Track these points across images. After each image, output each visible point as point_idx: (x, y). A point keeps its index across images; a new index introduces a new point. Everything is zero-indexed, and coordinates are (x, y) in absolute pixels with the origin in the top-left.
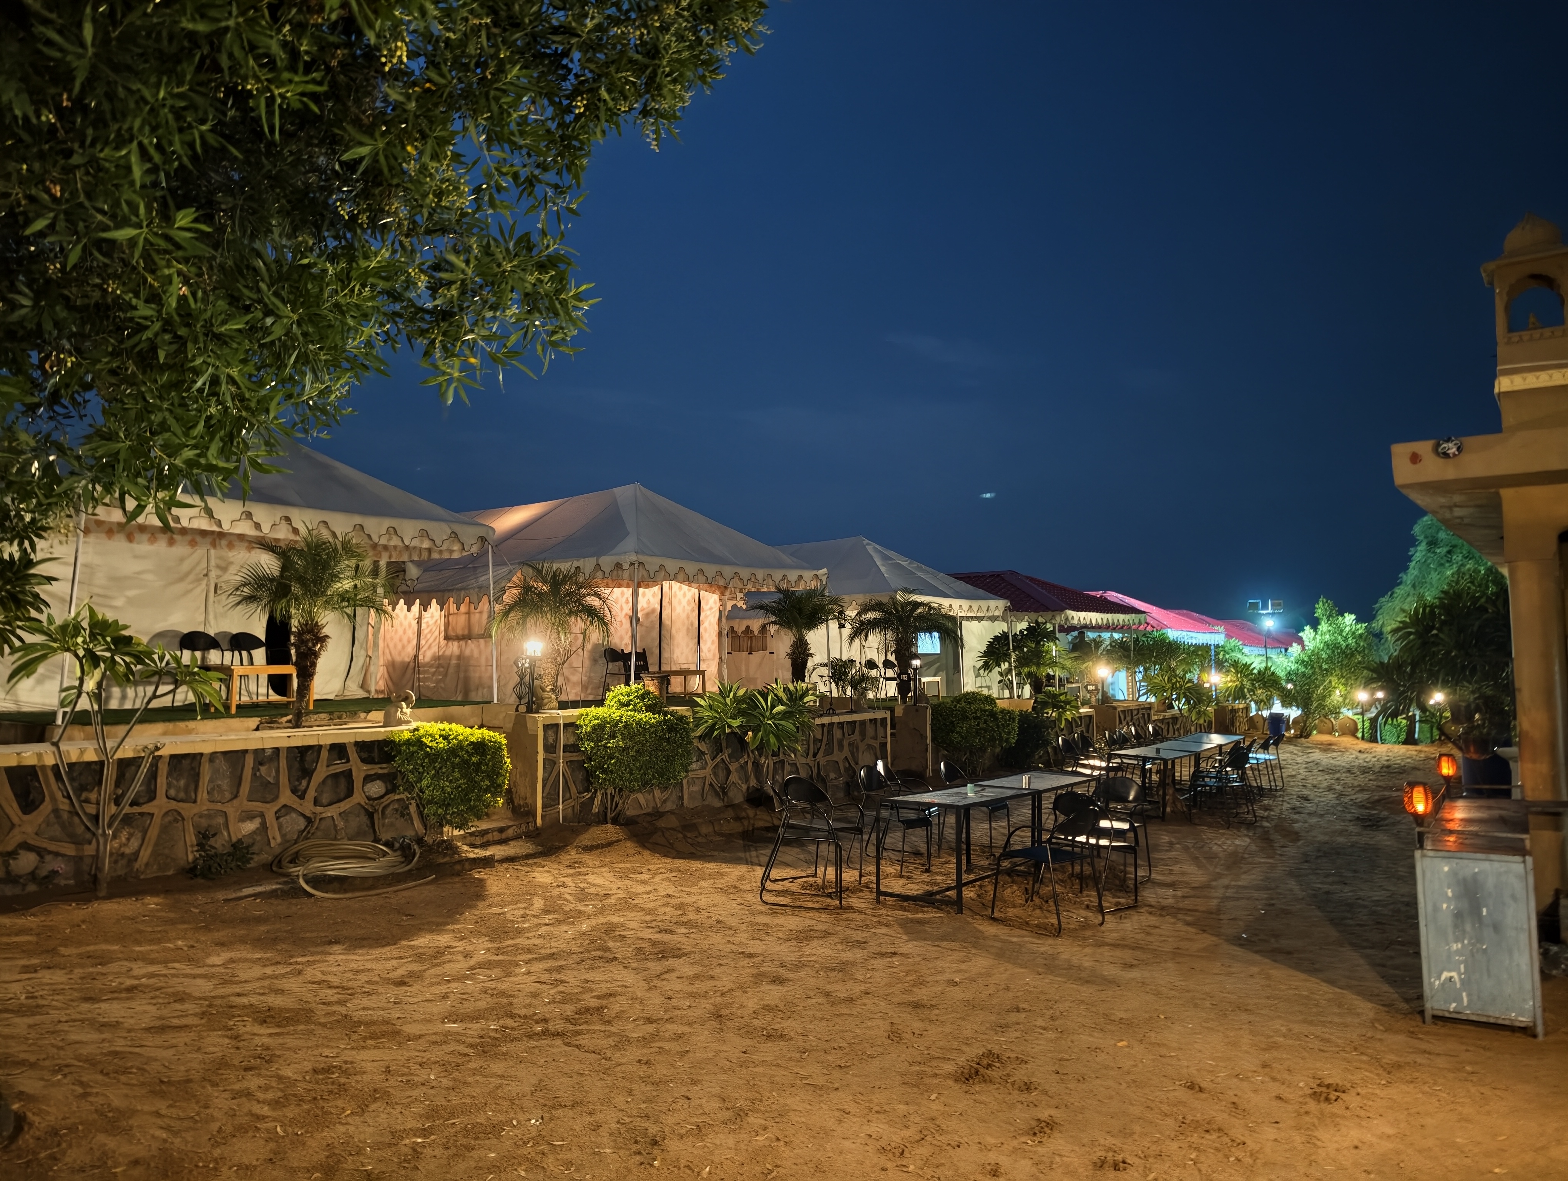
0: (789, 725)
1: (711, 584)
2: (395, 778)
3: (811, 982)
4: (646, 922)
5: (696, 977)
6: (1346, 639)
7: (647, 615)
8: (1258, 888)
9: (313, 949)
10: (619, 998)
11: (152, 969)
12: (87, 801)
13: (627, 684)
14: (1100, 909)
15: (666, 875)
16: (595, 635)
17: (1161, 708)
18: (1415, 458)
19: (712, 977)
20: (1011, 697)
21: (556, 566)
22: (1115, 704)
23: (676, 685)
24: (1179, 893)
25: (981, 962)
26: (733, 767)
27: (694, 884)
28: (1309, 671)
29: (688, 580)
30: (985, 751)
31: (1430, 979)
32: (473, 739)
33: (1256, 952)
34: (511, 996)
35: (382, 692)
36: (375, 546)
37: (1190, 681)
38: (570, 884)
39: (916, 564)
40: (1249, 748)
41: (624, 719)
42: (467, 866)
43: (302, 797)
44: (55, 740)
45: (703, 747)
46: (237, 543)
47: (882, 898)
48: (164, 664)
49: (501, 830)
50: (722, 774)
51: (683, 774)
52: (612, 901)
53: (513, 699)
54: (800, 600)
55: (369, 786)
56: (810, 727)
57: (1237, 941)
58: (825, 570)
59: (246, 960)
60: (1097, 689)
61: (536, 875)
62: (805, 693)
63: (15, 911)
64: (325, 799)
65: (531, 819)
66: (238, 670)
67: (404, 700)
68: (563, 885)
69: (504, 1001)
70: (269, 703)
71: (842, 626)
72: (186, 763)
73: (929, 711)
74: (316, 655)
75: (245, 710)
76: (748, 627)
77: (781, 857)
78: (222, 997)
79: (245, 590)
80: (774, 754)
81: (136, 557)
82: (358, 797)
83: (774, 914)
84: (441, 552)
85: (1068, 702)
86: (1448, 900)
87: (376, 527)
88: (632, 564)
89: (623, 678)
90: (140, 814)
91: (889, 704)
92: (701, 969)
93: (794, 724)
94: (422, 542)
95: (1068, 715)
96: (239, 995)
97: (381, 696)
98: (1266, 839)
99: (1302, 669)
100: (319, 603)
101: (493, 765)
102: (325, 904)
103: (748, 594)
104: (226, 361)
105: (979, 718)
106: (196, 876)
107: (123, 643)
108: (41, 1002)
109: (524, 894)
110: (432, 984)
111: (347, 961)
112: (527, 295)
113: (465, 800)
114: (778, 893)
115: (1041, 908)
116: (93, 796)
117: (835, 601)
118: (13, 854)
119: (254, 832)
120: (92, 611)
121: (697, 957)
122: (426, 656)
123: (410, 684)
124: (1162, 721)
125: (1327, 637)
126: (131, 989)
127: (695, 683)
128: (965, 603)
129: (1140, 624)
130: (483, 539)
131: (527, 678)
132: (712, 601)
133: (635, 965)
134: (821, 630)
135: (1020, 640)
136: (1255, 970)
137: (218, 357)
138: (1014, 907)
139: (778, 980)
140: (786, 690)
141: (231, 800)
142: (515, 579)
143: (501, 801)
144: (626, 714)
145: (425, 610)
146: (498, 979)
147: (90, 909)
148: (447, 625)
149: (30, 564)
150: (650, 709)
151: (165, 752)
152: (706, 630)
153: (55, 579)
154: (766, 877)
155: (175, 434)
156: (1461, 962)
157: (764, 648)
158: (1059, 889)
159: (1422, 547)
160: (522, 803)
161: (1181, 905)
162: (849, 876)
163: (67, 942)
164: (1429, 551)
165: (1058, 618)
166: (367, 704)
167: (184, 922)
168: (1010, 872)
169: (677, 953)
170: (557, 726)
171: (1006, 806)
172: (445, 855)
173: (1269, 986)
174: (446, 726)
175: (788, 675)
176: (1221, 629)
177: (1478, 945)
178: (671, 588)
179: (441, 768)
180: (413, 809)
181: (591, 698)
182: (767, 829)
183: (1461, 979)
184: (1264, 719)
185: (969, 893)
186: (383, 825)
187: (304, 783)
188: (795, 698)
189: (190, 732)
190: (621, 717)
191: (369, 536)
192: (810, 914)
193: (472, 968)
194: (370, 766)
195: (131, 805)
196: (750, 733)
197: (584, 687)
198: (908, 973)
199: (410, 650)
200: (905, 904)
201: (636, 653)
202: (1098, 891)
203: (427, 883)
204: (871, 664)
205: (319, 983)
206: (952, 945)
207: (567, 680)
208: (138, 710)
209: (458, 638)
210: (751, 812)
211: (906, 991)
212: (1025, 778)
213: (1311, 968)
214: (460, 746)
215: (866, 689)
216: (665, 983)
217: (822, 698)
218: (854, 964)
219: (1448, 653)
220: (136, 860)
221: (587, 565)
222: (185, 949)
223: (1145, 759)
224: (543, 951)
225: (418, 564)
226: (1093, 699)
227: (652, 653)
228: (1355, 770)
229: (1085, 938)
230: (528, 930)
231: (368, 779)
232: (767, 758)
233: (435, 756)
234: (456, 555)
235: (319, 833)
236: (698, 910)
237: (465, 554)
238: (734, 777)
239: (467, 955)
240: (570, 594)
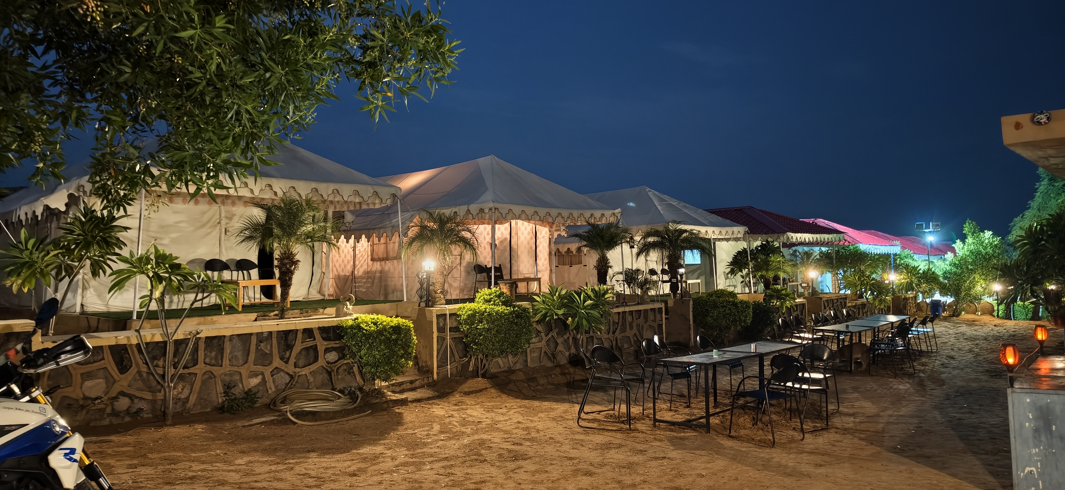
0: (595, 313)
1: (542, 221)
2: (344, 350)
3: (610, 475)
4: (505, 438)
5: (536, 471)
6: (985, 248)
7: (501, 242)
8: (912, 417)
9: (299, 455)
10: (488, 484)
11: (203, 467)
12: (157, 366)
13: (489, 288)
14: (802, 430)
15: (517, 410)
16: (468, 256)
17: (854, 298)
18: (1018, 126)
19: (547, 472)
20: (750, 292)
21: (442, 211)
22: (821, 296)
23: (522, 288)
24: (857, 420)
25: (720, 463)
26: (560, 341)
27: (536, 415)
28: (959, 271)
29: (528, 219)
30: (730, 328)
31: (1017, 471)
32: (393, 324)
33: (906, 457)
34: (420, 482)
35: (332, 295)
36: (324, 202)
37: (873, 279)
38: (456, 415)
39: (682, 204)
40: (911, 325)
41: (487, 310)
42: (391, 405)
43: (287, 362)
44: (138, 328)
45: (540, 328)
46: (237, 202)
47: (657, 424)
48: (201, 280)
49: (412, 382)
50: (552, 345)
51: (527, 346)
52: (483, 425)
53: (416, 299)
54: (602, 230)
55: (328, 355)
56: (610, 315)
57: (894, 450)
58: (619, 210)
59: (258, 461)
60: (808, 286)
61: (434, 410)
62: (606, 292)
63: (119, 432)
64: (301, 363)
65: (430, 375)
66: (242, 283)
67: (348, 300)
68: (452, 416)
69: (417, 485)
70: (262, 304)
71: (632, 247)
72: (215, 341)
73: (691, 303)
74: (292, 273)
75: (248, 308)
76: (569, 249)
77: (590, 398)
78: (246, 483)
79: (246, 232)
80: (587, 332)
81: (175, 212)
82: (321, 362)
83: (587, 434)
84: (368, 204)
85: (787, 295)
86: (1029, 420)
87: (326, 189)
88: (490, 209)
89: (487, 284)
90: (188, 373)
91: (665, 298)
92: (539, 467)
93: (599, 313)
94: (355, 198)
95: (788, 304)
96: (256, 481)
97: (331, 298)
98: (921, 384)
99: (954, 270)
100: (292, 240)
101: (406, 340)
102: (304, 429)
103: (569, 227)
104: (245, 101)
105: (725, 307)
106: (224, 412)
107: (175, 268)
108: (141, 485)
109: (427, 422)
110: (372, 476)
111: (320, 462)
112: (420, 51)
113: (389, 363)
114: (589, 421)
115: (762, 429)
116: (161, 363)
117: (626, 231)
118: (115, 398)
119: (258, 385)
120: (156, 248)
121: (537, 459)
122: (359, 272)
123: (350, 290)
124: (854, 307)
125: (972, 247)
126: (192, 478)
127: (534, 286)
128: (717, 230)
129: (840, 241)
130: (394, 196)
131: (425, 286)
132: (544, 232)
133: (498, 464)
134: (618, 249)
135: (755, 253)
136: (903, 468)
137: (240, 99)
138: (745, 429)
139: (588, 474)
140: (593, 290)
141: (244, 364)
142: (415, 220)
143: (411, 363)
144: (488, 307)
145: (358, 242)
146: (413, 472)
147: (163, 432)
148: (372, 251)
149: (114, 219)
150: (505, 303)
151: (202, 335)
152: (540, 252)
153: (129, 228)
154: (581, 410)
155: (216, 145)
156: (1038, 461)
157: (580, 263)
158: (774, 417)
159: (1045, 182)
160: (424, 364)
161: (858, 428)
162: (636, 410)
163: (152, 451)
164: (1050, 185)
165: (782, 238)
166: (323, 303)
167: (219, 440)
168: (743, 407)
169: (524, 457)
170: (445, 315)
171: (741, 365)
172: (377, 398)
173: (912, 478)
174: (375, 316)
175: (596, 280)
176: (898, 243)
177: (1050, 450)
178: (516, 224)
179: (372, 343)
180: (355, 369)
181: (466, 297)
182: (583, 381)
183: (1037, 471)
184: (927, 304)
185: (714, 421)
186: (338, 379)
187: (288, 353)
188: (599, 295)
189: (213, 323)
190: (485, 309)
191: (322, 195)
192: (610, 434)
193: (397, 466)
194: (328, 342)
195: (183, 368)
196: (570, 318)
197: (462, 290)
198: (672, 469)
199: (349, 268)
200: (673, 427)
201: (495, 267)
202: (800, 419)
203: (366, 416)
204: (653, 272)
205: (303, 475)
206: (703, 453)
207: (450, 285)
208: (186, 309)
209: (381, 260)
210: (572, 370)
211: (670, 481)
212: (753, 346)
213: (941, 466)
214: (384, 329)
215: (648, 289)
216: (516, 475)
217: (618, 295)
218: (637, 464)
219: (1052, 256)
220: (188, 402)
221: (461, 210)
222: (222, 455)
223: (839, 333)
224: (440, 456)
225: (352, 212)
226: (806, 293)
227: (505, 267)
228: (990, 338)
229: (790, 448)
230: (431, 443)
231: (327, 350)
232: (581, 334)
233: (369, 335)
234: (377, 206)
235: (298, 385)
236: (538, 431)
237: (383, 205)
238: (560, 348)
239: (393, 459)
240: (452, 230)
